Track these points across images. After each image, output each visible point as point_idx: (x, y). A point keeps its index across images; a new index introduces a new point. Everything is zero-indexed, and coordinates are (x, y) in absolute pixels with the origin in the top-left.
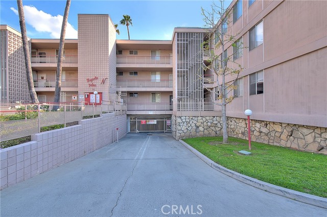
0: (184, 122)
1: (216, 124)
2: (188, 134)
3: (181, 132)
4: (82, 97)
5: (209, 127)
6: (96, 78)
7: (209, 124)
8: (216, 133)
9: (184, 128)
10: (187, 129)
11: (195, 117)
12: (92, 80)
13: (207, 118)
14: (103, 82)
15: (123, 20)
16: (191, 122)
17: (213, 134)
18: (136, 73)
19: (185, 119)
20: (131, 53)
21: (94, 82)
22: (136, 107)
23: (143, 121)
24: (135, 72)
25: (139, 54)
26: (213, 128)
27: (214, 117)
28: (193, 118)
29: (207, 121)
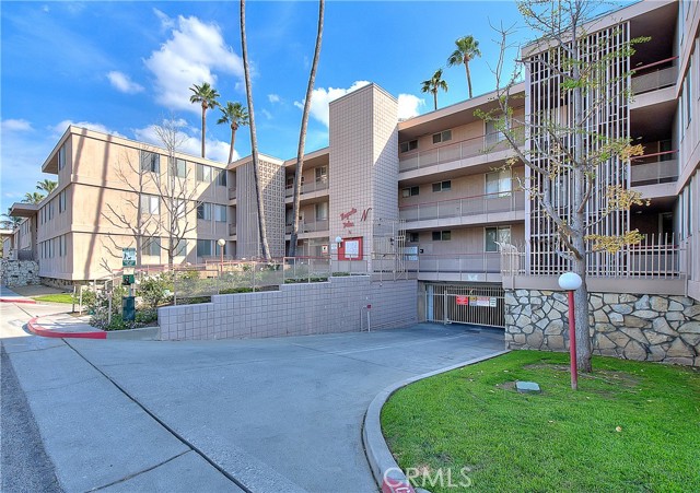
0: (524, 306)
1: (650, 321)
2: (536, 337)
3: (516, 330)
4: (334, 247)
5: (618, 328)
6: (354, 211)
7: (617, 318)
8: (648, 351)
9: (523, 321)
10: (532, 324)
11: (560, 292)
12: (347, 216)
13: (608, 299)
14: (365, 216)
15: (457, 53)
16: (546, 308)
17: (635, 351)
18: (447, 184)
19: (529, 297)
20: (436, 139)
21: (352, 219)
22: (438, 264)
23: (462, 299)
24: (443, 182)
25: (455, 137)
26: (635, 333)
27: (640, 296)
28: (555, 295)
29: (607, 309)
